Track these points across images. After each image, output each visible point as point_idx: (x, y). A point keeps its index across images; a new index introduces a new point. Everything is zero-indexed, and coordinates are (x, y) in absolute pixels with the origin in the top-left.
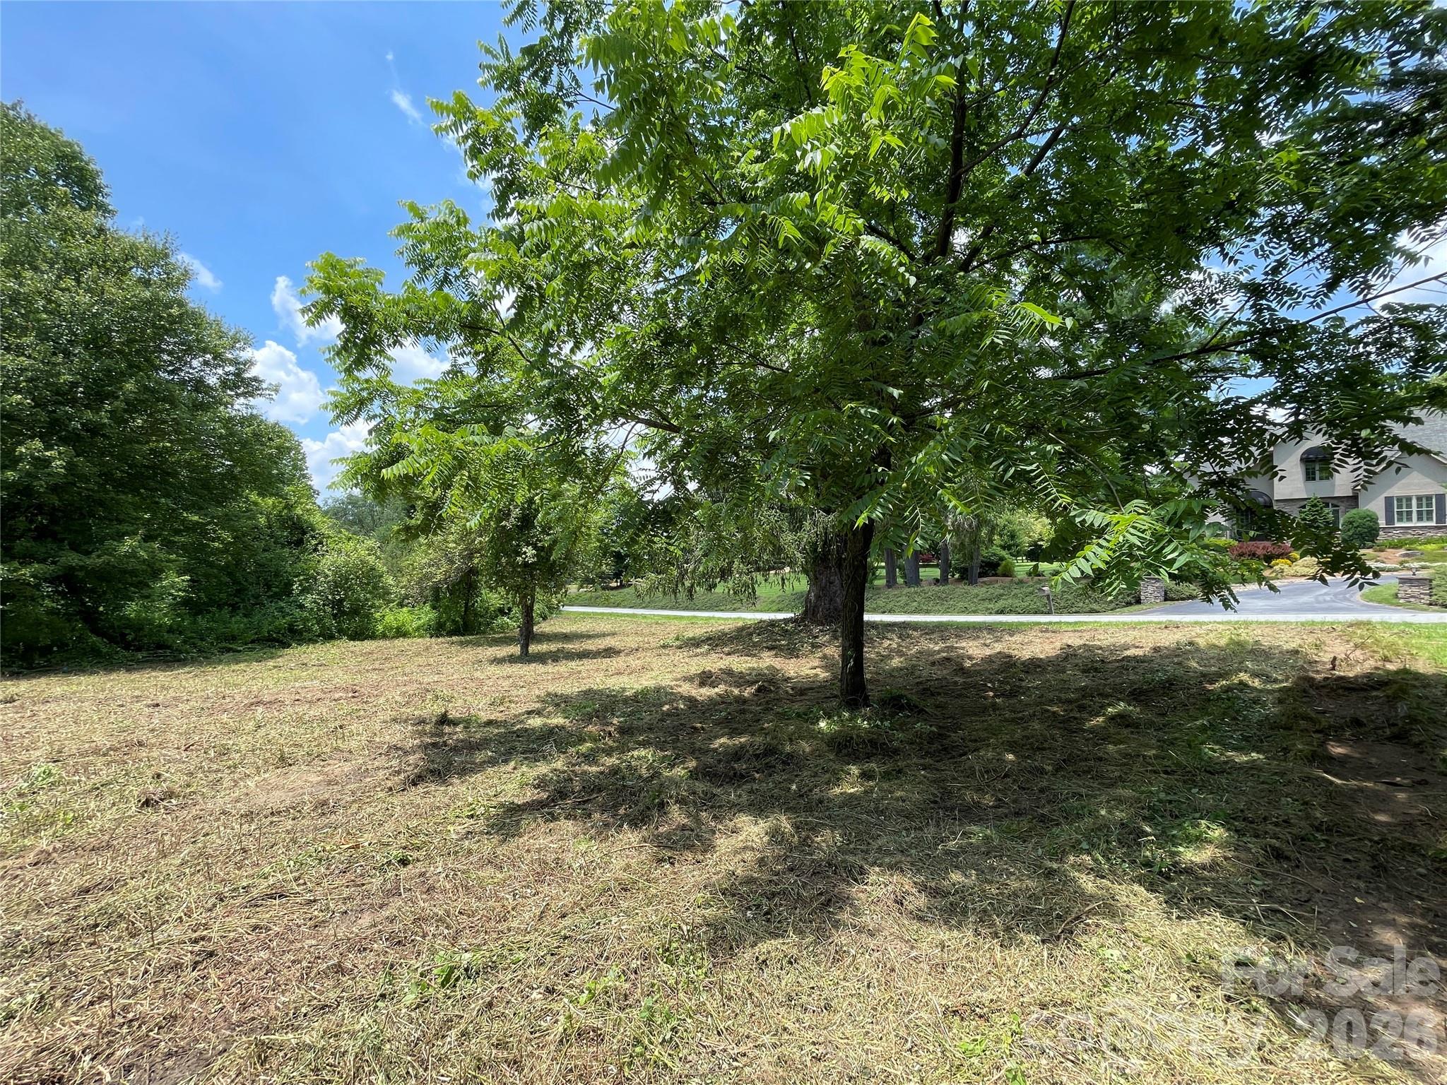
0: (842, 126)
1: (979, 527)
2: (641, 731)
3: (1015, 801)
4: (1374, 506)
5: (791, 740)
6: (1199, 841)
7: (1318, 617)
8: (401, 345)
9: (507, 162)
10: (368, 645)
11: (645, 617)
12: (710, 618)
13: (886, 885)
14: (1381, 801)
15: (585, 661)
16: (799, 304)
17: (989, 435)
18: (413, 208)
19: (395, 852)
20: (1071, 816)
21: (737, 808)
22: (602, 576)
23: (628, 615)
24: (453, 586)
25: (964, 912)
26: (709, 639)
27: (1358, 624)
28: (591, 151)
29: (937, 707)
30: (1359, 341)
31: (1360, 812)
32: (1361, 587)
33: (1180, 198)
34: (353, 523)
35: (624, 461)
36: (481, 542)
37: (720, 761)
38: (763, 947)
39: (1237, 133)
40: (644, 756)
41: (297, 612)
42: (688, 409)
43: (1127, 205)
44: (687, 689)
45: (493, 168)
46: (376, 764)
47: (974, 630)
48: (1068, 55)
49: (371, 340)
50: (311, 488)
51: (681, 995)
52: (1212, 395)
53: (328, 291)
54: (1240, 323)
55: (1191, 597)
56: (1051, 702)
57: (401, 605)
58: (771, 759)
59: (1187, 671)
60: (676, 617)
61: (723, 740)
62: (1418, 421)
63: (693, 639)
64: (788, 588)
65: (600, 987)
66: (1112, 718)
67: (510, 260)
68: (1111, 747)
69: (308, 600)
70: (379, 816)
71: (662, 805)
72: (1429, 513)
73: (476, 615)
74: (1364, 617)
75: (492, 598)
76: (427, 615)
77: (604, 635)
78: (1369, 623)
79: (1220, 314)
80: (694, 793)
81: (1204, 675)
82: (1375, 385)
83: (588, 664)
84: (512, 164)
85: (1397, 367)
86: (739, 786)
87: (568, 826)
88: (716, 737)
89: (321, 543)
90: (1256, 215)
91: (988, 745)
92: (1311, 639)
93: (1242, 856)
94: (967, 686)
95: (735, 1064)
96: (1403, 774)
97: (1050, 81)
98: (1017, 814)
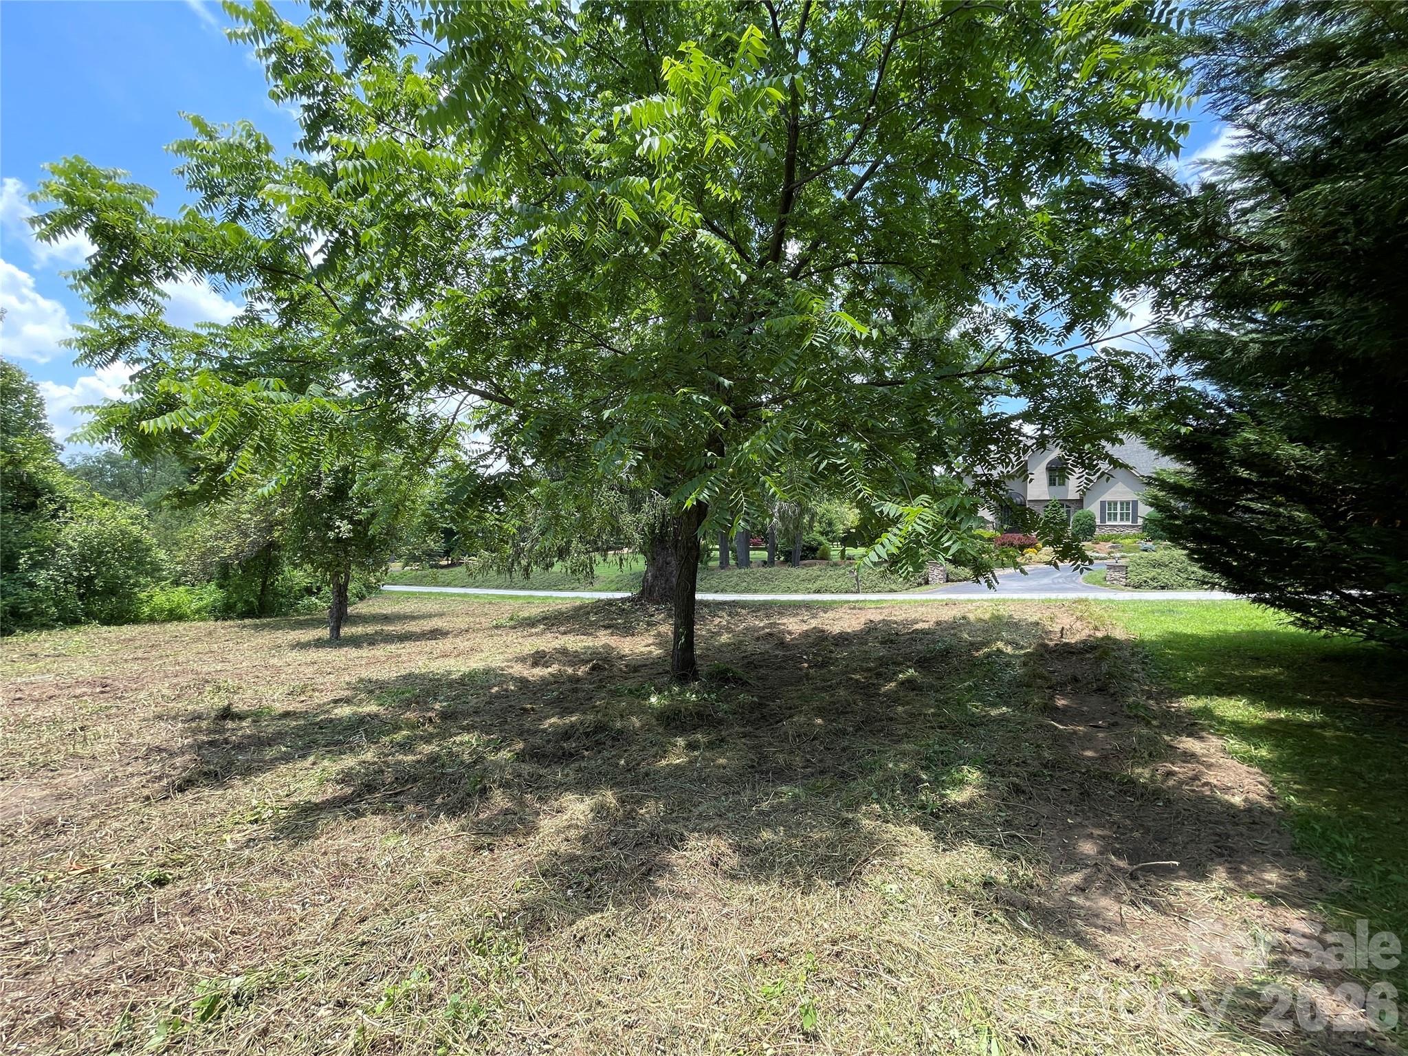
0: (680, 118)
1: (801, 514)
2: (465, 715)
3: (821, 761)
4: (1094, 508)
5: (622, 716)
6: (961, 783)
7: (1053, 596)
8: (176, 278)
9: (321, 89)
10: (128, 631)
11: (477, 596)
12: (547, 598)
13: (704, 849)
14: (1087, 741)
15: (407, 644)
16: (644, 291)
17: (807, 430)
18: (198, 123)
19: (148, 872)
20: (866, 771)
21: (563, 787)
22: (430, 554)
23: (459, 595)
24: (247, 562)
25: (772, 867)
26: (545, 618)
27: (1080, 601)
28: (422, 96)
29: (759, 679)
30: (1086, 375)
31: (1074, 751)
32: (1082, 571)
33: (965, 239)
34: (111, 486)
35: (455, 434)
36: (283, 514)
37: (549, 741)
38: (581, 924)
39: (1009, 192)
40: (466, 741)
41: (24, 592)
42: (527, 384)
43: (926, 239)
44: (519, 670)
45: (302, 93)
46: (130, 769)
47: (795, 607)
48: (883, 98)
49: (132, 269)
50: (51, 441)
51: (492, 986)
52: (985, 410)
53: (70, 200)
54: (1005, 351)
55: (966, 579)
56: (855, 671)
57: (176, 583)
58: (600, 736)
59: (960, 640)
60: (511, 597)
61: (553, 720)
62: (1121, 442)
63: (529, 618)
64: (625, 567)
65: (400, 991)
66: (902, 683)
67: (319, 199)
68: (900, 709)
69: (41, 578)
70: (130, 831)
71: (484, 791)
72: (1128, 514)
73: (276, 594)
74: (1083, 595)
75: (297, 576)
76: (211, 594)
77: (430, 616)
78: (1086, 600)
79: (993, 342)
80: (519, 776)
81: (972, 644)
82: (1095, 411)
83: (409, 647)
84: (326, 92)
85: (1109, 399)
86: (567, 765)
87: (375, 822)
88: (546, 717)
89: (62, 507)
90: (1019, 263)
91: (801, 712)
92: (1048, 614)
93: (993, 792)
94: (786, 659)
95: (546, 1047)
96: (1103, 718)
97: (868, 118)
98: (822, 772)
